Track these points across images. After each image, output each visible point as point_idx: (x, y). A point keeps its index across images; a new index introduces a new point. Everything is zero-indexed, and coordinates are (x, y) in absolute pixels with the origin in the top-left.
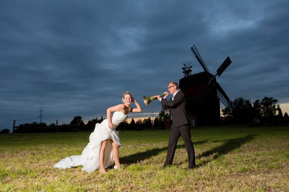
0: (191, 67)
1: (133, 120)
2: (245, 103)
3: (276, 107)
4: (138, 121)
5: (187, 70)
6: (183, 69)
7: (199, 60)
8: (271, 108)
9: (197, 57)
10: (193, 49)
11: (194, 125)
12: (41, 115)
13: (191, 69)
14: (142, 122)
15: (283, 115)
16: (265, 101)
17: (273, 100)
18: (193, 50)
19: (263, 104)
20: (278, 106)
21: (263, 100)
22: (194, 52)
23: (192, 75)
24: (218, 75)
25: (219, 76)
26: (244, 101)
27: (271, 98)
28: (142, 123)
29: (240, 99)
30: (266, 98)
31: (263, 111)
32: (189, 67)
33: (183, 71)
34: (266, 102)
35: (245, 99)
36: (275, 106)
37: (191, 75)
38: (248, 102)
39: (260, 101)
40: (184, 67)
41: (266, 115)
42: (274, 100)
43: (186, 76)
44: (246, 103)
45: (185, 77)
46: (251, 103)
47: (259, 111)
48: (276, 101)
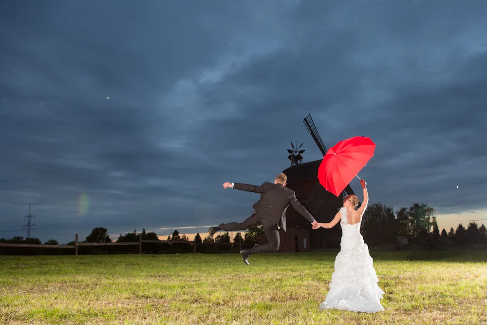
0: (302, 152)
1: (198, 237)
2: (385, 213)
3: (431, 221)
4: (207, 238)
5: (296, 155)
6: (290, 151)
7: (317, 139)
8: (423, 221)
9: (312, 134)
10: (306, 122)
11: (305, 246)
12: (29, 223)
13: (301, 154)
14: (214, 240)
15: (440, 232)
16: (415, 211)
17: (426, 208)
18: (308, 124)
19: (411, 214)
20: (434, 218)
21: (412, 209)
22: (309, 126)
23: (303, 164)
26: (384, 210)
27: (424, 206)
28: (215, 241)
29: (377, 205)
30: (416, 206)
31: (411, 226)
32: (299, 150)
33: (289, 154)
34: (416, 212)
35: (385, 206)
36: (429, 218)
37: (302, 163)
38: (389, 211)
39: (407, 210)
40: (291, 149)
41: (416, 233)
42: (428, 208)
43: (293, 165)
44: (387, 213)
45: (292, 166)
46: (393, 213)
47: (406, 225)
48: (431, 210)
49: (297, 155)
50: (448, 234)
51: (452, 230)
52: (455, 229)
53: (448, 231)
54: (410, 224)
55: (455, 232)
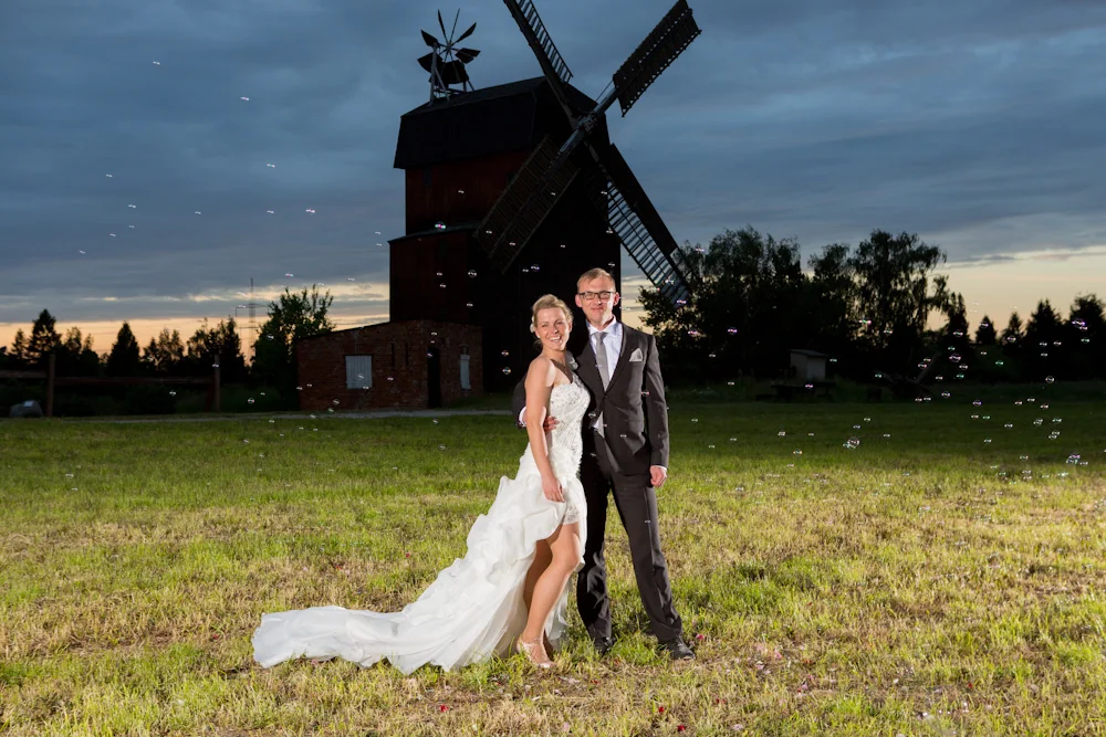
2: (770, 263)
3: (931, 292)
4: (157, 341)
5: (445, 56)
8: (905, 293)
11: (465, 382)
14: (181, 350)
15: (972, 333)
16: (877, 258)
17: (915, 247)
19: (860, 268)
20: (941, 282)
21: (864, 249)
23: (476, 93)
24: (617, 103)
25: (626, 106)
26: (766, 253)
27: (905, 241)
28: (185, 353)
29: (744, 236)
30: (881, 239)
31: (862, 308)
32: (459, 46)
34: (881, 261)
35: (771, 239)
36: (923, 282)
37: (469, 89)
38: (784, 256)
39: (850, 255)
41: (877, 334)
42: (921, 249)
43: (438, 95)
44: (776, 262)
45: (434, 100)
46: (798, 264)
47: (843, 307)
48: (929, 256)
49: (449, 60)
50: (999, 335)
51: (1015, 321)
52: (1026, 318)
53: (1001, 326)
54: (857, 303)
55: (1023, 329)
